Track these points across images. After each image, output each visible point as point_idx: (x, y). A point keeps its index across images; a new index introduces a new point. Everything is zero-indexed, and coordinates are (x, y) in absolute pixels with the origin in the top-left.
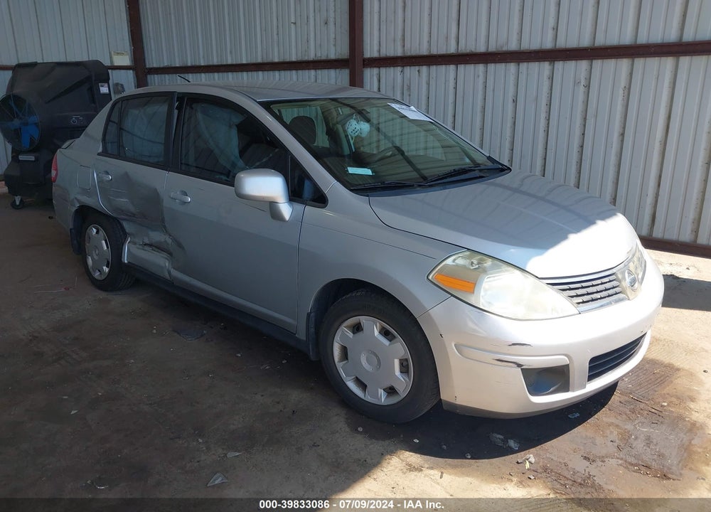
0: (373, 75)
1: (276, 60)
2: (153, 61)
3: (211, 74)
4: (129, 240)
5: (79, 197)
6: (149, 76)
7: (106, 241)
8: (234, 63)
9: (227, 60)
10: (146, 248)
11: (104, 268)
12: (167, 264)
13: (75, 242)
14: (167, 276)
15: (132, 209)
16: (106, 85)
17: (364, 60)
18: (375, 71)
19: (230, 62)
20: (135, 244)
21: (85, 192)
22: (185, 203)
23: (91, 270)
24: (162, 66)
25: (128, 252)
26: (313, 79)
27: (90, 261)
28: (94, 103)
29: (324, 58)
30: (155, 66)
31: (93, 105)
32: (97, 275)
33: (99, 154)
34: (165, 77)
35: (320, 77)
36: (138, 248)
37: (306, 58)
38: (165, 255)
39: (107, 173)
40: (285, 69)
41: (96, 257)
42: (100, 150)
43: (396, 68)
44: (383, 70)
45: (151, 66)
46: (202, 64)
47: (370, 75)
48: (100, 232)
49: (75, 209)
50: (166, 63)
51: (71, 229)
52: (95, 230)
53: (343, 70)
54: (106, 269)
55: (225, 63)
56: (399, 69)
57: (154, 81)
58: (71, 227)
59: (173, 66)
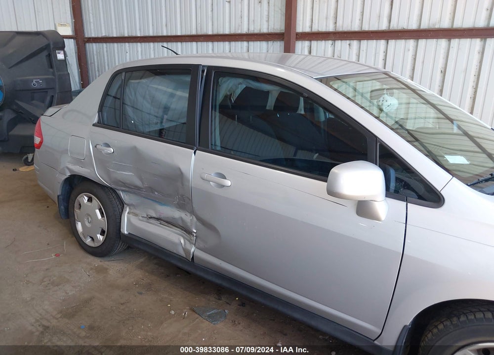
0: (304, 47)
1: (210, 33)
2: (91, 31)
3: (147, 43)
4: (128, 210)
5: (71, 167)
6: (87, 45)
7: (100, 210)
8: (169, 34)
9: (162, 31)
10: (152, 221)
11: (99, 236)
12: (182, 241)
13: (62, 207)
14: (182, 253)
15: (138, 183)
16: (62, 52)
17: (297, 34)
18: (307, 43)
19: (165, 34)
20: (136, 215)
21: (78, 162)
22: (223, 186)
23: (81, 236)
24: (100, 36)
25: (129, 222)
26: (245, 49)
27: (79, 227)
28: (52, 67)
29: (256, 31)
30: (93, 36)
31: (51, 70)
32: (88, 241)
33: (94, 125)
34: (103, 46)
35: (252, 48)
36: (140, 220)
37: (239, 32)
38: (178, 231)
39: (108, 145)
40: (218, 41)
41: (87, 224)
42: (96, 120)
43: (327, 41)
44: (314, 43)
45: (90, 36)
46: (139, 35)
47: (301, 46)
48: (94, 201)
49: (66, 177)
50: (104, 34)
51: (58, 196)
52: (86, 198)
53: (275, 43)
54: (101, 238)
55: (160, 35)
56: (330, 42)
57: (93, 49)
58: (59, 193)
59: (111, 36)
